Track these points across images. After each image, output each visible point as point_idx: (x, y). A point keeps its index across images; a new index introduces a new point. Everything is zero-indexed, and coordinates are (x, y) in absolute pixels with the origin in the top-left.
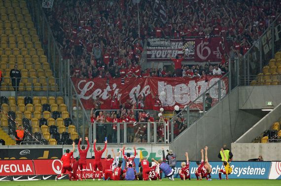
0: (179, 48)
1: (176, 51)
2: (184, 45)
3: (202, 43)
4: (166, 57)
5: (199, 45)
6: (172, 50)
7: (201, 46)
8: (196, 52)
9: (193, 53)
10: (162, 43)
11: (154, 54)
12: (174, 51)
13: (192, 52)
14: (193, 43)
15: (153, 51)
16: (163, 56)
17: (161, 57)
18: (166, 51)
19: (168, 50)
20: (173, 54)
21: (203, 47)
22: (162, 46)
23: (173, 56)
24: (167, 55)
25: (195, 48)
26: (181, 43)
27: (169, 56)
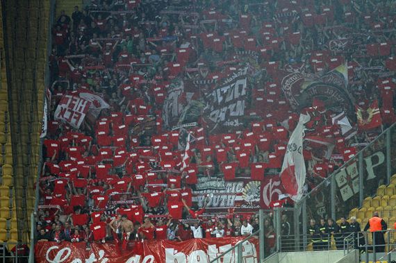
0: (238, 191)
1: (233, 197)
2: (244, 187)
3: (270, 183)
4: (219, 206)
5: (267, 186)
6: (227, 194)
7: (269, 188)
8: (262, 198)
9: (258, 200)
10: (213, 184)
11: (200, 201)
12: (229, 197)
13: (256, 198)
14: (257, 183)
15: (200, 197)
16: (215, 204)
17: (211, 206)
18: (219, 196)
19: (221, 194)
20: (229, 202)
21: (273, 190)
22: (213, 189)
23: (228, 204)
24: (220, 202)
25: (261, 192)
26: (241, 184)
27: (223, 204)
